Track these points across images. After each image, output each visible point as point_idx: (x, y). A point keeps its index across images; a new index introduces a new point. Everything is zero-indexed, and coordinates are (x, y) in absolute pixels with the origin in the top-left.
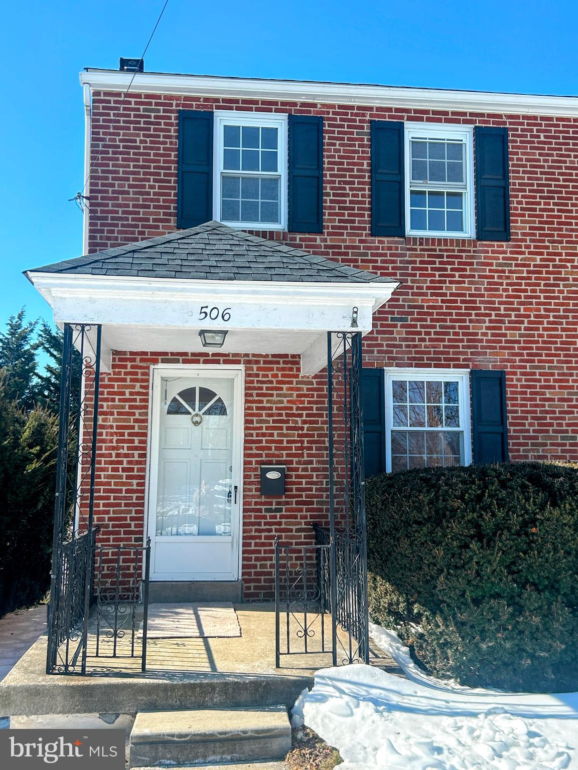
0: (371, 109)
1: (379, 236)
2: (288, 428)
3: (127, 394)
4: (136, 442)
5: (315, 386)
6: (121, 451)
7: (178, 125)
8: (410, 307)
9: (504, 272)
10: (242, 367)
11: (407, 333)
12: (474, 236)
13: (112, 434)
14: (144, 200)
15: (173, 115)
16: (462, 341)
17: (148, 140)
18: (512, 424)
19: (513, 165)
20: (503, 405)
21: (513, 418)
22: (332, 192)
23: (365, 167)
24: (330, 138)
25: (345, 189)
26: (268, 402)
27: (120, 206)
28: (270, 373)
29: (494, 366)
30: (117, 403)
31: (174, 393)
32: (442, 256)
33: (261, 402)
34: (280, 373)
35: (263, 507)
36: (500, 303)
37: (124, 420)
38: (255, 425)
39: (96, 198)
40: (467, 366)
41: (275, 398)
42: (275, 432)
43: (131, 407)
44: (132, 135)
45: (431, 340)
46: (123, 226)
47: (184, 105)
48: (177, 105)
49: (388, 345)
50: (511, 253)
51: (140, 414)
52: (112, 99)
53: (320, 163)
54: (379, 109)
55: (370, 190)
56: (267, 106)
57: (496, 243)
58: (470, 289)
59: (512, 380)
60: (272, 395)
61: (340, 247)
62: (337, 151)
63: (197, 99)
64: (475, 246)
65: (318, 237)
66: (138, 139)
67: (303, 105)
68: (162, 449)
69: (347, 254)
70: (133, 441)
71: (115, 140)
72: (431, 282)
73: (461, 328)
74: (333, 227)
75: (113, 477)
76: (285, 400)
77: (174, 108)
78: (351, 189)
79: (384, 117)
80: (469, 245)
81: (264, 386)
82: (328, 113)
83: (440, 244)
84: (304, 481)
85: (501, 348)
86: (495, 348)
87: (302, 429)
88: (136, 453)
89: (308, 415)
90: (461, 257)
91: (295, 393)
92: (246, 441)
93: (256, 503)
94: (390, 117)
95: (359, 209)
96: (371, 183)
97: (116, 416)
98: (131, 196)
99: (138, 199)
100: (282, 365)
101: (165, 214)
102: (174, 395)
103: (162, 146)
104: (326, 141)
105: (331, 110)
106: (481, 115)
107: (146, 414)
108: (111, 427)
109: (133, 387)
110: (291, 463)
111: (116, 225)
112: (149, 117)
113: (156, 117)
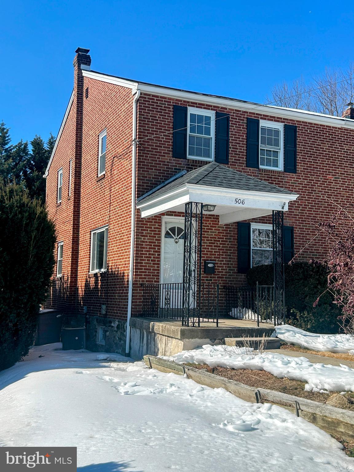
0: (247, 112)
1: (249, 167)
2: (215, 246)
3: (153, 228)
4: (157, 249)
5: (225, 229)
6: (151, 252)
7: (173, 111)
9: (294, 186)
12: (283, 170)
13: (147, 245)
14: (159, 144)
15: (171, 107)
17: (161, 117)
18: (295, 249)
19: (298, 142)
20: (292, 240)
21: (296, 246)
22: (232, 147)
23: (244, 137)
25: (237, 146)
26: (207, 234)
27: (150, 145)
29: (289, 225)
30: (149, 232)
31: (168, 228)
32: (272, 178)
34: (212, 223)
35: (205, 279)
37: (152, 239)
38: (202, 244)
41: (209, 233)
42: (210, 248)
43: (154, 234)
44: (155, 114)
46: (151, 154)
47: (176, 103)
50: (297, 178)
51: (158, 237)
52: (147, 97)
53: (228, 134)
54: (250, 113)
55: (246, 147)
56: (208, 107)
57: (291, 174)
59: (296, 231)
60: (208, 232)
62: (234, 129)
63: (181, 101)
64: (284, 174)
66: (157, 116)
67: (222, 108)
70: (155, 249)
71: (148, 116)
74: (232, 162)
75: (147, 263)
76: (213, 234)
77: (172, 104)
78: (239, 146)
79: (252, 116)
80: (282, 174)
81: (206, 228)
82: (231, 113)
83: (271, 173)
84: (220, 268)
85: (292, 217)
87: (220, 247)
88: (156, 253)
89: (222, 241)
90: (279, 179)
91: (217, 231)
93: (202, 277)
94: (254, 117)
96: (247, 144)
97: (148, 237)
98: (154, 141)
99: (157, 143)
100: (212, 219)
101: (168, 151)
102: (168, 230)
103: (167, 120)
104: (230, 125)
105: (232, 112)
106: (287, 119)
107: (160, 237)
108: (147, 242)
109: (155, 225)
110: (215, 261)
111: (149, 154)
112: (162, 107)
113: (164, 107)
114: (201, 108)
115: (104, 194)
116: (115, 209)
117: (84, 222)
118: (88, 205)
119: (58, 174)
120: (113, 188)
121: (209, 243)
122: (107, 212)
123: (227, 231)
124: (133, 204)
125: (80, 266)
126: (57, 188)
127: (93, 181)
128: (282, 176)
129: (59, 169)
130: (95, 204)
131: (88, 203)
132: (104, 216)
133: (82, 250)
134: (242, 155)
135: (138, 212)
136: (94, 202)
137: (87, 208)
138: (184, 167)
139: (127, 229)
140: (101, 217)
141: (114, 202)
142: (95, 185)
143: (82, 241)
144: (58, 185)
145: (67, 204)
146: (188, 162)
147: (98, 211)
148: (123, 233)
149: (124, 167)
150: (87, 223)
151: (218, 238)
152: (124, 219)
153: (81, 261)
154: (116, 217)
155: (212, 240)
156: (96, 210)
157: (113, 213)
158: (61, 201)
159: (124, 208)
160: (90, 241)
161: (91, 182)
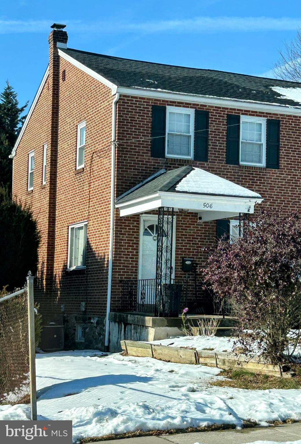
0: (227, 109)
1: (229, 164)
2: (193, 244)
3: (131, 226)
4: (135, 247)
5: (203, 226)
6: (129, 250)
7: (152, 111)
9: (276, 182)
10: (175, 217)
12: (265, 166)
13: (126, 243)
14: (138, 144)
15: (150, 107)
17: (140, 117)
19: (281, 136)
22: (211, 144)
23: (225, 134)
25: (216, 143)
26: (185, 232)
28: (186, 220)
30: (127, 230)
32: (253, 174)
33: (183, 232)
34: (190, 220)
35: (183, 276)
36: (274, 195)
37: (130, 237)
38: (180, 242)
41: (188, 231)
42: (188, 245)
43: (133, 232)
44: (134, 115)
46: (130, 154)
47: (154, 103)
48: (152, 103)
50: (279, 174)
51: (136, 235)
52: (126, 98)
53: (207, 131)
54: (231, 109)
55: (226, 144)
56: (187, 105)
57: (273, 169)
60: (187, 229)
61: (214, 168)
62: (213, 126)
63: (159, 100)
64: (266, 171)
65: (206, 164)
66: (136, 117)
67: (202, 105)
70: (133, 246)
71: (127, 117)
74: (212, 159)
75: (126, 261)
76: (192, 231)
77: (150, 104)
78: (219, 143)
79: (232, 112)
80: (264, 170)
81: (184, 225)
83: (252, 169)
87: (198, 244)
88: (135, 251)
89: (200, 239)
90: (260, 175)
91: (196, 229)
92: (176, 248)
93: (180, 274)
94: (235, 113)
96: (227, 141)
97: (127, 235)
98: (133, 142)
99: (136, 143)
100: (191, 217)
101: (146, 150)
102: (146, 227)
103: (145, 121)
104: (210, 122)
105: (212, 109)
106: (270, 114)
107: (138, 235)
108: (125, 240)
109: (133, 223)
110: (193, 258)
111: (127, 154)
112: (141, 107)
113: (143, 108)
114: (180, 106)
115: (83, 188)
116: (94, 206)
117: (61, 216)
118: (65, 198)
119: (28, 157)
120: (92, 184)
121: (188, 241)
122: (86, 208)
123: (206, 228)
124: (112, 202)
125: (57, 262)
126: (28, 173)
127: (72, 173)
128: (263, 172)
129: (30, 151)
130: (73, 197)
131: (65, 195)
132: (83, 212)
133: (58, 245)
134: (222, 152)
135: (117, 210)
136: (72, 195)
137: (64, 200)
138: (163, 166)
139: (106, 227)
140: (80, 212)
141: (93, 198)
142: (73, 177)
143: (58, 235)
144: (28, 169)
145: (40, 193)
146: (167, 161)
147: (77, 206)
148: (102, 231)
149: (104, 164)
150: (65, 217)
151: (197, 236)
152: (103, 217)
153: (57, 257)
154: (95, 213)
155: (190, 238)
156: (74, 204)
157: (93, 209)
158: (32, 188)
159: (104, 206)
160: (68, 236)
161: (69, 174)
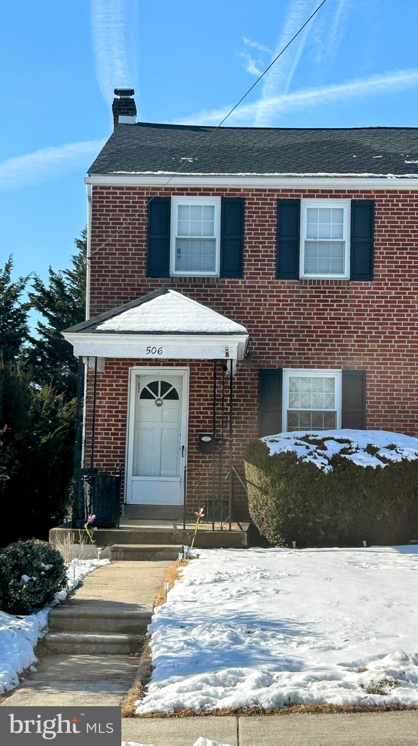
0: (278, 191)
1: (281, 279)
2: (218, 409)
3: (114, 385)
4: (120, 416)
5: (236, 381)
6: (110, 422)
7: (147, 207)
8: (301, 327)
9: (368, 302)
10: (188, 368)
11: (299, 345)
12: (349, 277)
13: (105, 412)
14: (125, 259)
15: (144, 201)
16: (337, 350)
17: (128, 218)
18: (369, 407)
19: (378, 227)
20: (363, 394)
21: (370, 402)
22: (250, 249)
24: (249, 212)
25: (259, 247)
27: (109, 263)
28: (206, 372)
29: (358, 368)
30: (108, 391)
31: (144, 385)
32: (325, 292)
33: (200, 391)
34: (213, 372)
35: (200, 460)
36: (365, 324)
37: (112, 403)
38: (196, 406)
39: (95, 258)
40: (340, 368)
41: (209, 389)
42: (209, 411)
43: (116, 394)
44: (118, 215)
45: (315, 350)
47: (151, 194)
48: (147, 194)
49: (286, 353)
50: (374, 289)
51: (122, 399)
53: (242, 230)
54: (284, 190)
55: (276, 247)
56: (206, 192)
57: (363, 282)
58: (344, 314)
59: (371, 377)
61: (255, 287)
62: (253, 221)
63: (160, 189)
64: (348, 285)
65: (240, 281)
66: (122, 218)
67: (231, 190)
68: (136, 422)
69: (259, 291)
71: (106, 219)
72: (317, 310)
73: (336, 341)
74: (250, 274)
75: (105, 438)
77: (145, 196)
78: (263, 247)
79: (287, 196)
80: (345, 284)
81: (202, 381)
82: (248, 195)
83: (323, 284)
85: (364, 355)
86: (360, 355)
87: (227, 409)
88: (120, 424)
90: (338, 292)
92: (190, 417)
93: (196, 457)
94: (291, 196)
95: (268, 261)
96: (277, 243)
97: (107, 400)
98: (117, 256)
99: (121, 258)
101: (139, 267)
103: (137, 222)
104: (246, 214)
105: (250, 193)
106: (357, 191)
107: (127, 399)
108: (104, 407)
109: (118, 381)
110: (216, 431)
111: (108, 276)
112: (129, 202)
113: (133, 202)
121: (209, 404)
146: (172, 281)
151: (224, 396)
155: (212, 400)
